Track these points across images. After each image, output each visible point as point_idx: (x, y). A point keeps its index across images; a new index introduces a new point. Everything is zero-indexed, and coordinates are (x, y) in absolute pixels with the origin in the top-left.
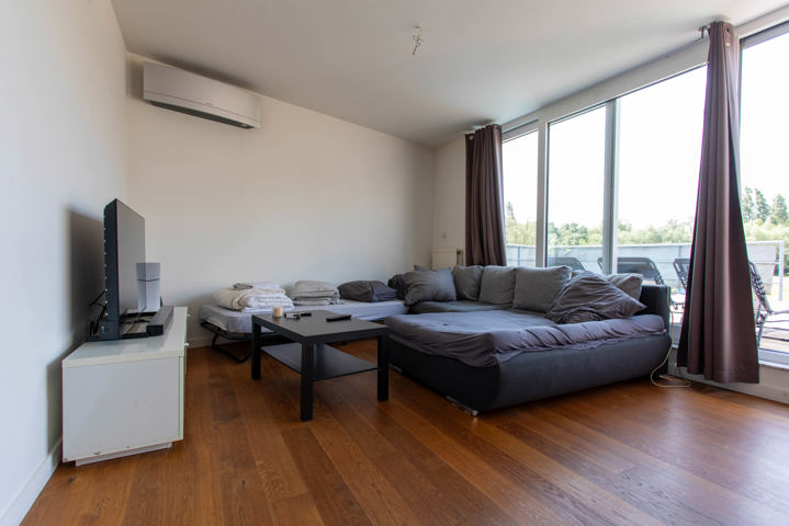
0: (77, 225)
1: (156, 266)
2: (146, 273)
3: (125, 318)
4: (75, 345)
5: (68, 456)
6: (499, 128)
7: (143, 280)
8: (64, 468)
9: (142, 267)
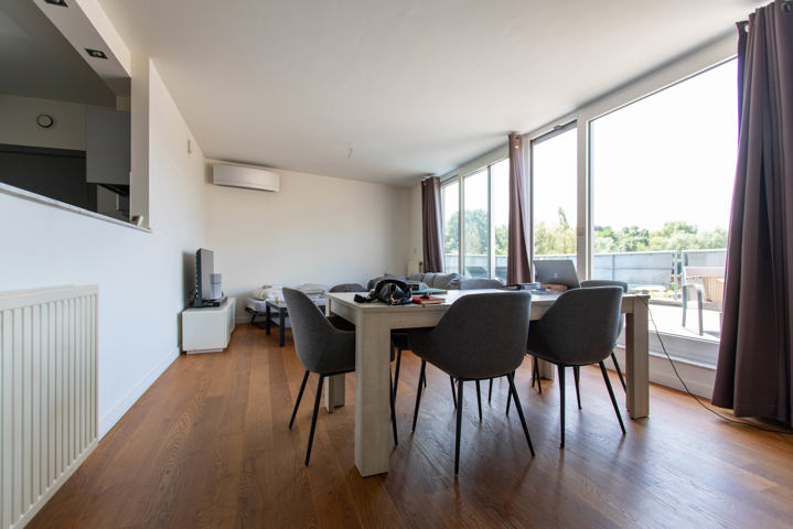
0: (186, 259)
1: (219, 275)
2: (214, 279)
3: (204, 301)
4: (186, 308)
5: (184, 349)
6: (438, 178)
7: (213, 283)
8: (183, 353)
9: (212, 276)
